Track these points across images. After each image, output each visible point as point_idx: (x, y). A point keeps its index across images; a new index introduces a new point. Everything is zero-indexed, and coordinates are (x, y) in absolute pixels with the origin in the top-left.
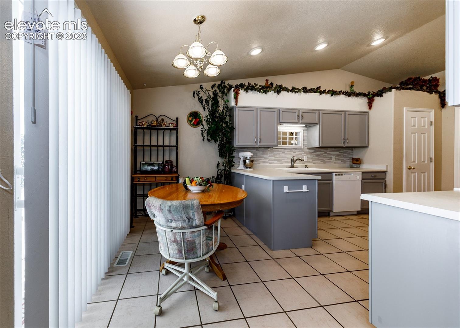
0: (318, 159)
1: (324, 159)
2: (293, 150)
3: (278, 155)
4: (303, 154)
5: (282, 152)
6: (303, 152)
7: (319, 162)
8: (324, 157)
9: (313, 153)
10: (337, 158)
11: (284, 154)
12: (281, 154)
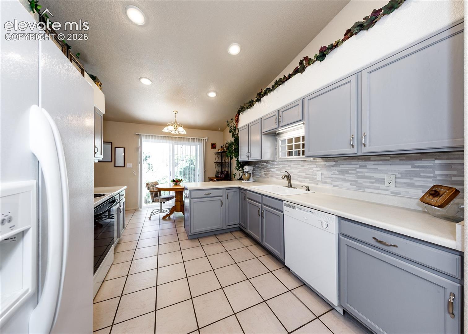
0: (344, 180)
1: (360, 181)
2: (301, 163)
3: (283, 169)
4: (314, 169)
5: (287, 166)
6: (316, 166)
7: (347, 184)
8: (359, 177)
9: (332, 168)
10: (398, 180)
11: (289, 168)
12: (286, 168)
